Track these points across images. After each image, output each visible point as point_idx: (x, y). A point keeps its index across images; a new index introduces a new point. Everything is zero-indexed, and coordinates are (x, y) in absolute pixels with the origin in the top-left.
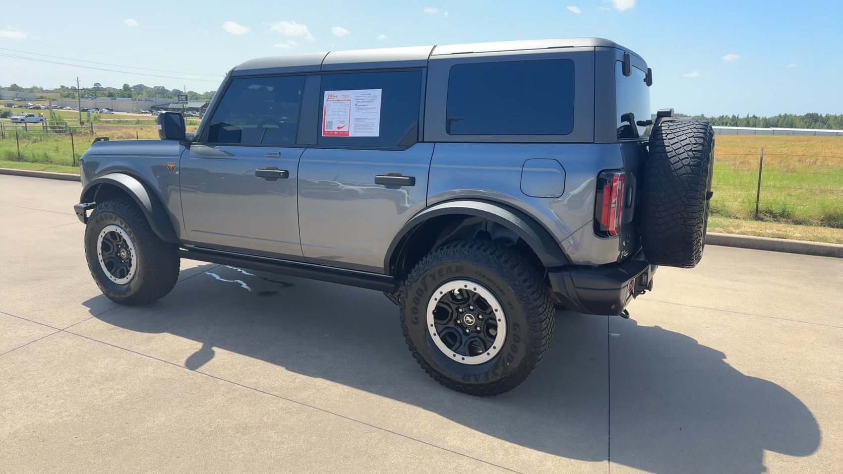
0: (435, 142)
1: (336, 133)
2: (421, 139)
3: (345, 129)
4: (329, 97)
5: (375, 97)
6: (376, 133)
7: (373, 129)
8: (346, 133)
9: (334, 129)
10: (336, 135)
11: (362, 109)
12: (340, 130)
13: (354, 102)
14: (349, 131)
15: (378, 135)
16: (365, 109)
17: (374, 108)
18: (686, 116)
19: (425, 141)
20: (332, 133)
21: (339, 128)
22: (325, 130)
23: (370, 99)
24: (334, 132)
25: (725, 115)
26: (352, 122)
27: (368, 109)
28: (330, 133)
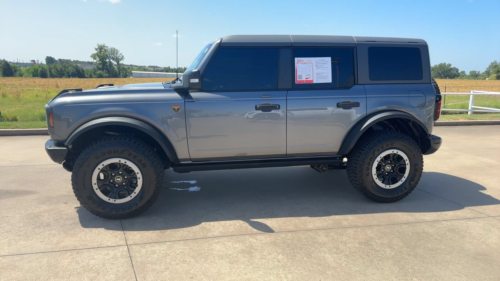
0: (364, 84)
1: (304, 81)
2: (356, 83)
3: (310, 79)
4: (298, 61)
5: (328, 61)
6: (329, 80)
7: (328, 78)
8: (311, 81)
9: (304, 79)
10: (305, 82)
11: (321, 68)
12: (307, 80)
13: (314, 64)
14: (313, 80)
15: (331, 81)
16: (322, 68)
17: (328, 67)
18: (159, 67)
19: (359, 83)
20: (302, 81)
21: (306, 78)
22: (298, 80)
23: (325, 62)
24: (303, 81)
25: (180, 67)
26: (315, 75)
27: (324, 68)
28: (301, 81)
